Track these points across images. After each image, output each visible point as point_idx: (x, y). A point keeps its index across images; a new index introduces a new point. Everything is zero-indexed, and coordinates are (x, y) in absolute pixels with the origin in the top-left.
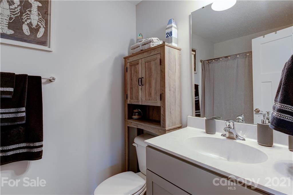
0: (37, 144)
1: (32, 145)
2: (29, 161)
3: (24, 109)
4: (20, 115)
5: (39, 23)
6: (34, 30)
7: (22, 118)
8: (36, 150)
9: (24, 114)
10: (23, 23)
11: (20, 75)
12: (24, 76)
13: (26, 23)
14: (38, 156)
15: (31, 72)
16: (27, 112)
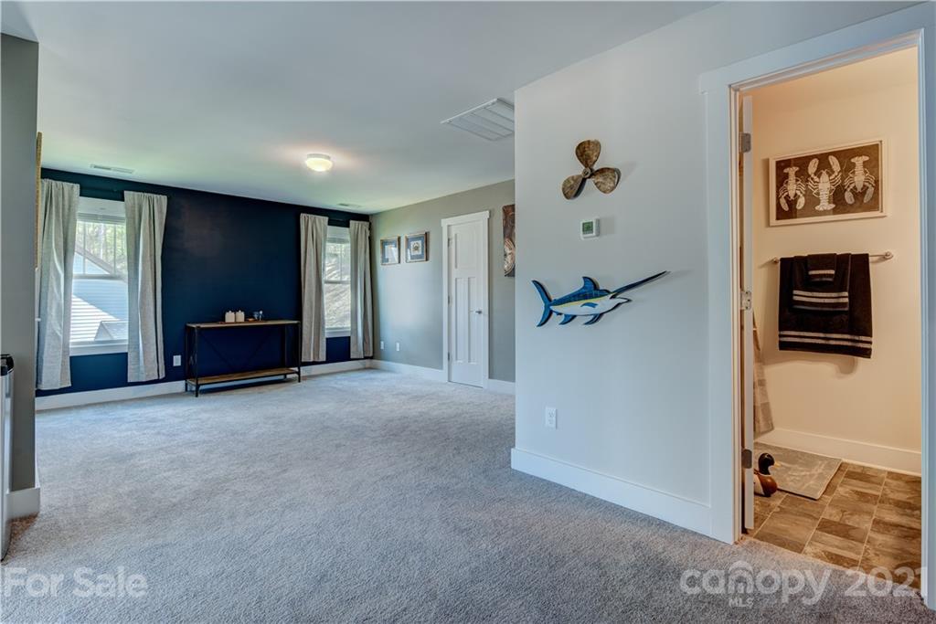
0: (863, 338)
1: (857, 338)
2: (855, 357)
3: (846, 294)
4: (841, 300)
5: (866, 184)
6: (859, 195)
7: (843, 305)
8: (861, 345)
9: (847, 300)
10: (846, 190)
11: (842, 255)
12: (847, 255)
13: (849, 190)
14: (866, 353)
15: (855, 249)
16: (850, 297)
